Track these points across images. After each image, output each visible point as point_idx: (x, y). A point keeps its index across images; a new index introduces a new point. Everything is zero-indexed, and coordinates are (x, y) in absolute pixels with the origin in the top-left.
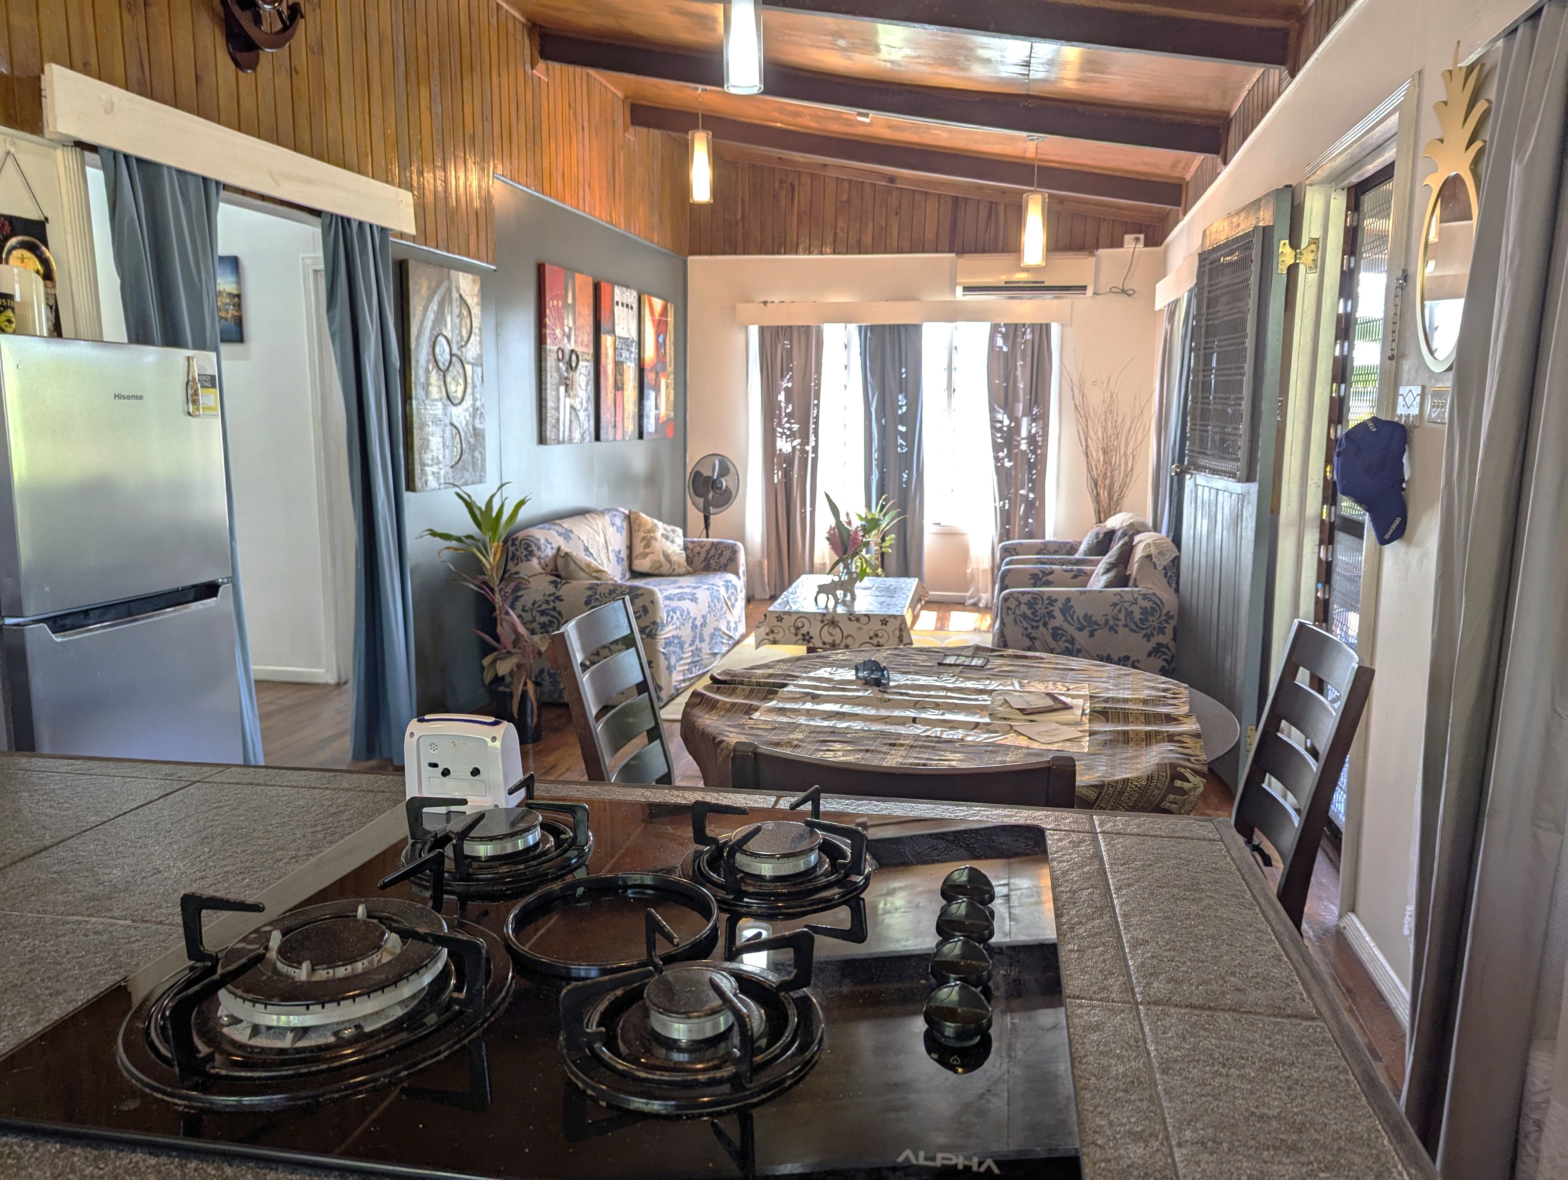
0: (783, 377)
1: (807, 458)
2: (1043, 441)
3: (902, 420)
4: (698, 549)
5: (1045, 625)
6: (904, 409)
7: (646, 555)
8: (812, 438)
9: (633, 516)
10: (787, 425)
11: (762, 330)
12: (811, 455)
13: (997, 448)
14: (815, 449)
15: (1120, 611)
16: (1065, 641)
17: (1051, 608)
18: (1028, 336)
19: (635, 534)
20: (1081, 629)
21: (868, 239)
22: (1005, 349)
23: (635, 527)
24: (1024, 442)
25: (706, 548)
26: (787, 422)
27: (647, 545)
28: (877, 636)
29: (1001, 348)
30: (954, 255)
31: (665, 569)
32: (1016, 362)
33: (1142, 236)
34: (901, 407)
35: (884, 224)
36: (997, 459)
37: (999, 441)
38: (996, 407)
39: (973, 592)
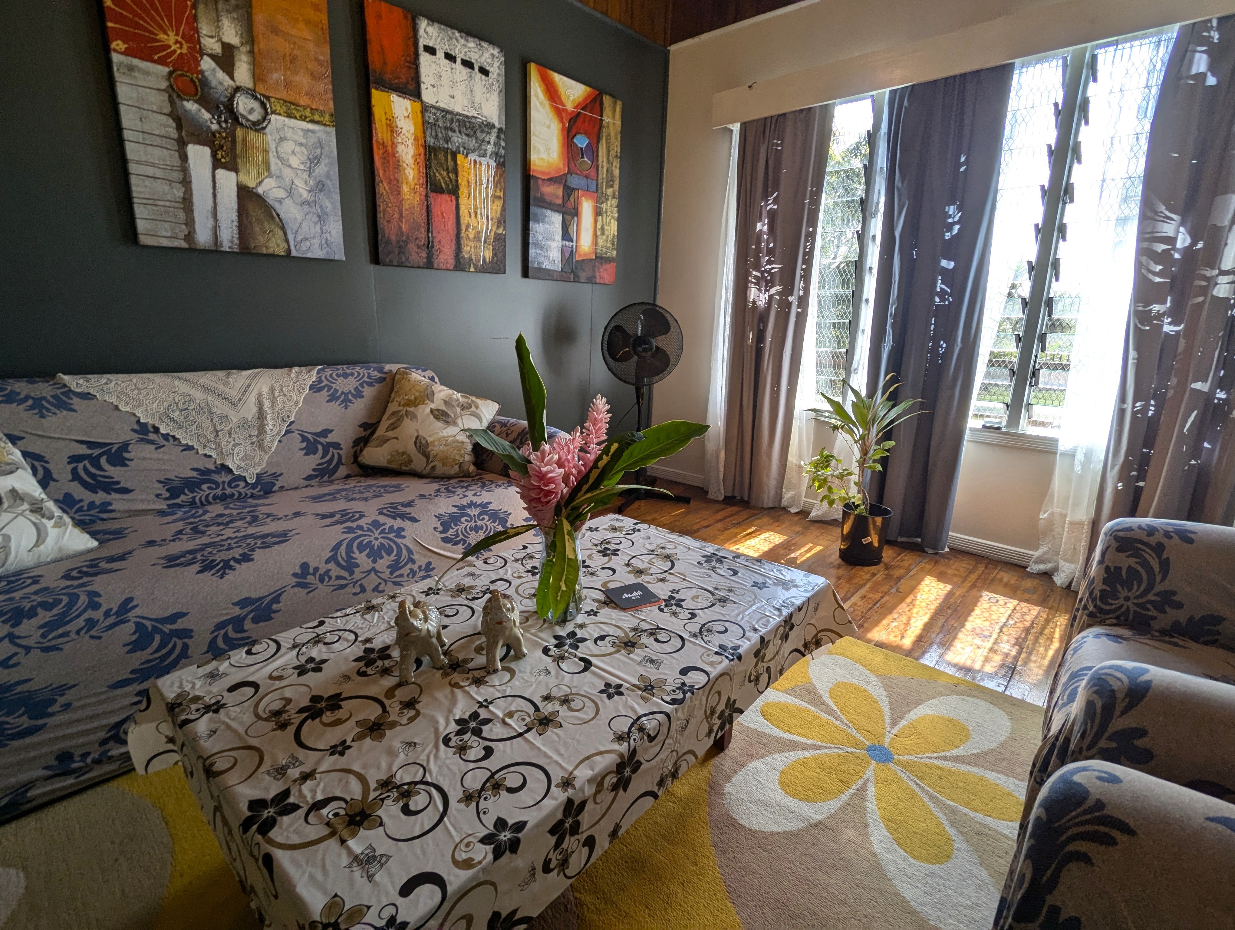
3: (949, 249)
6: (956, 228)
7: (389, 441)
8: (799, 284)
9: (397, 377)
10: (766, 266)
11: (745, 127)
12: (795, 309)
13: (1145, 294)
14: (803, 300)
19: (388, 405)
22: (1211, 81)
23: (393, 395)
26: (767, 262)
27: (393, 427)
29: (1201, 79)
34: (949, 226)
36: (1143, 316)
37: (1158, 280)
38: (1163, 208)
39: (1045, 553)
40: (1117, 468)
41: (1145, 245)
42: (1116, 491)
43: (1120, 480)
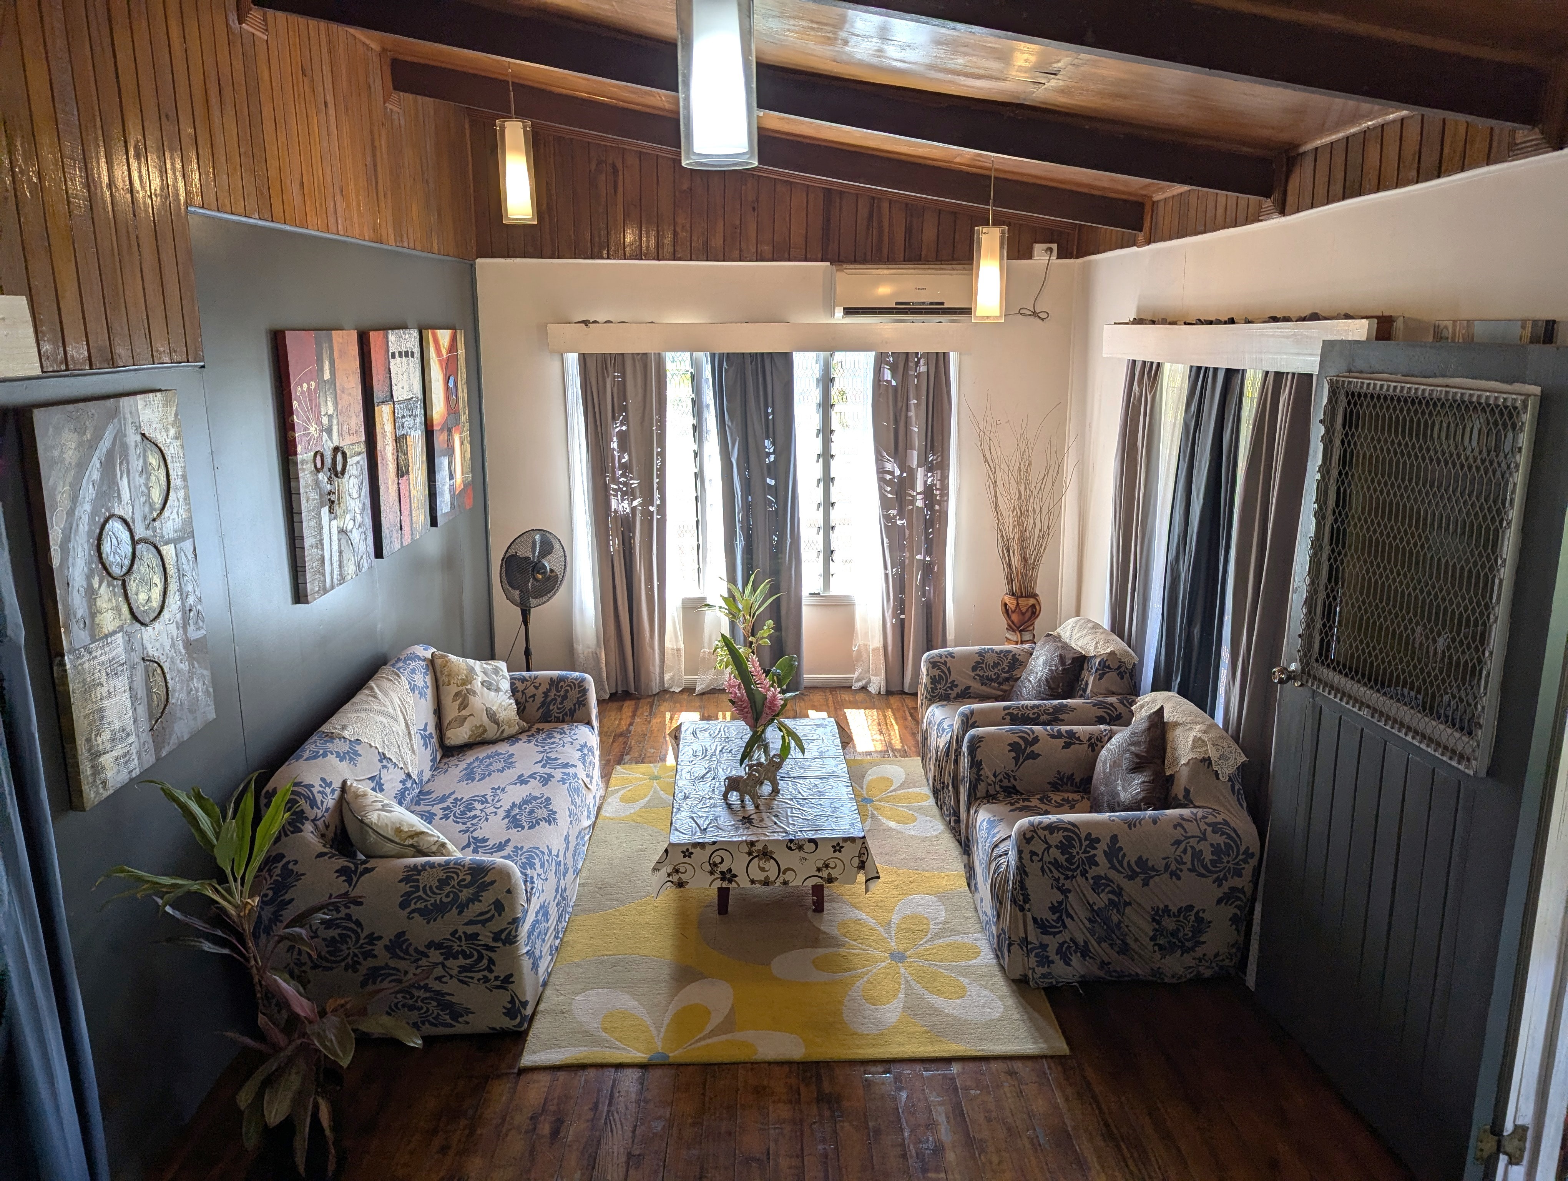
0: (614, 419)
1: (652, 521)
2: (941, 495)
3: (771, 470)
4: (531, 691)
5: (1084, 874)
6: (772, 458)
7: (462, 720)
8: (656, 495)
9: (438, 662)
10: (622, 480)
11: (584, 359)
12: (656, 517)
13: (885, 503)
14: (662, 509)
15: (1185, 851)
16: (1110, 892)
17: (1093, 852)
18: (923, 369)
19: (443, 689)
20: (1131, 878)
21: (717, 242)
22: (894, 383)
23: (443, 679)
24: (919, 497)
25: (543, 689)
26: (623, 475)
27: (464, 705)
28: (827, 866)
29: (889, 382)
30: (828, 264)
31: (492, 732)
32: (908, 400)
33: (1055, 246)
34: (769, 454)
35: (738, 223)
36: (887, 518)
37: (889, 495)
38: (885, 454)
39: (860, 673)
40: (890, 611)
41: (881, 475)
42: (893, 625)
43: (893, 617)
